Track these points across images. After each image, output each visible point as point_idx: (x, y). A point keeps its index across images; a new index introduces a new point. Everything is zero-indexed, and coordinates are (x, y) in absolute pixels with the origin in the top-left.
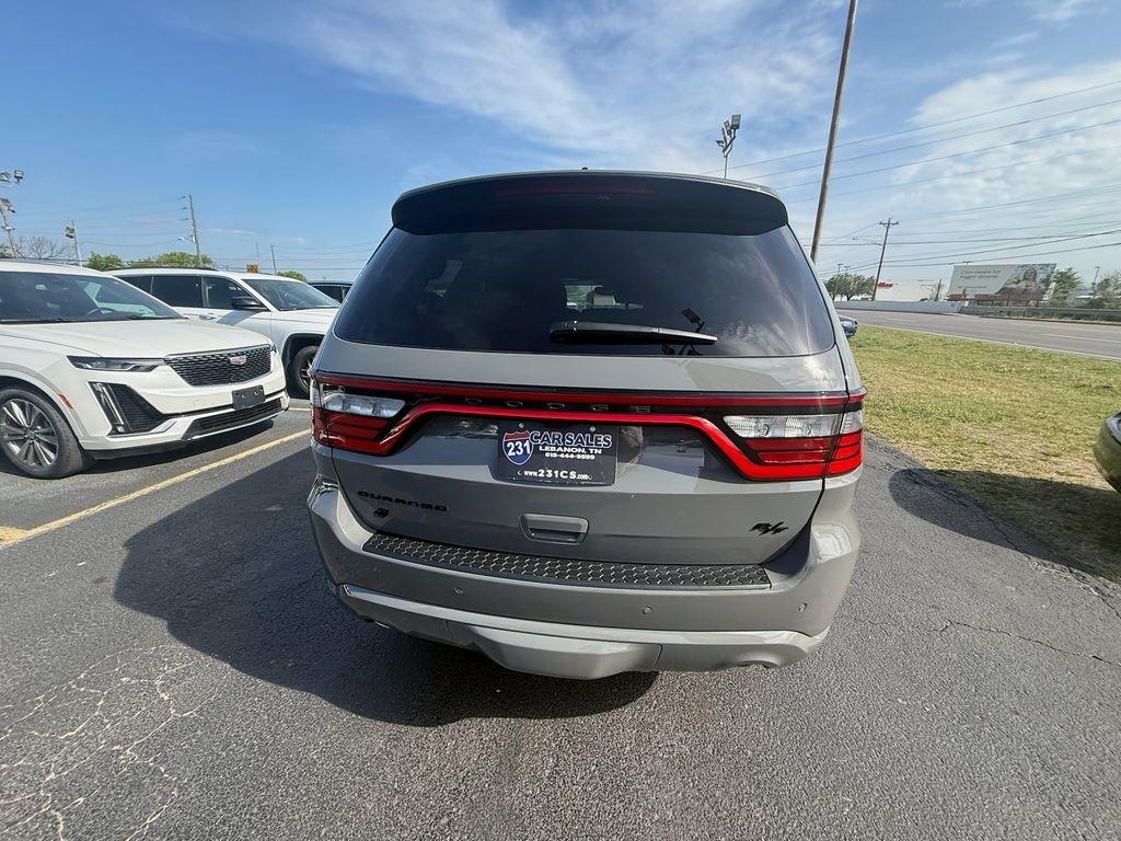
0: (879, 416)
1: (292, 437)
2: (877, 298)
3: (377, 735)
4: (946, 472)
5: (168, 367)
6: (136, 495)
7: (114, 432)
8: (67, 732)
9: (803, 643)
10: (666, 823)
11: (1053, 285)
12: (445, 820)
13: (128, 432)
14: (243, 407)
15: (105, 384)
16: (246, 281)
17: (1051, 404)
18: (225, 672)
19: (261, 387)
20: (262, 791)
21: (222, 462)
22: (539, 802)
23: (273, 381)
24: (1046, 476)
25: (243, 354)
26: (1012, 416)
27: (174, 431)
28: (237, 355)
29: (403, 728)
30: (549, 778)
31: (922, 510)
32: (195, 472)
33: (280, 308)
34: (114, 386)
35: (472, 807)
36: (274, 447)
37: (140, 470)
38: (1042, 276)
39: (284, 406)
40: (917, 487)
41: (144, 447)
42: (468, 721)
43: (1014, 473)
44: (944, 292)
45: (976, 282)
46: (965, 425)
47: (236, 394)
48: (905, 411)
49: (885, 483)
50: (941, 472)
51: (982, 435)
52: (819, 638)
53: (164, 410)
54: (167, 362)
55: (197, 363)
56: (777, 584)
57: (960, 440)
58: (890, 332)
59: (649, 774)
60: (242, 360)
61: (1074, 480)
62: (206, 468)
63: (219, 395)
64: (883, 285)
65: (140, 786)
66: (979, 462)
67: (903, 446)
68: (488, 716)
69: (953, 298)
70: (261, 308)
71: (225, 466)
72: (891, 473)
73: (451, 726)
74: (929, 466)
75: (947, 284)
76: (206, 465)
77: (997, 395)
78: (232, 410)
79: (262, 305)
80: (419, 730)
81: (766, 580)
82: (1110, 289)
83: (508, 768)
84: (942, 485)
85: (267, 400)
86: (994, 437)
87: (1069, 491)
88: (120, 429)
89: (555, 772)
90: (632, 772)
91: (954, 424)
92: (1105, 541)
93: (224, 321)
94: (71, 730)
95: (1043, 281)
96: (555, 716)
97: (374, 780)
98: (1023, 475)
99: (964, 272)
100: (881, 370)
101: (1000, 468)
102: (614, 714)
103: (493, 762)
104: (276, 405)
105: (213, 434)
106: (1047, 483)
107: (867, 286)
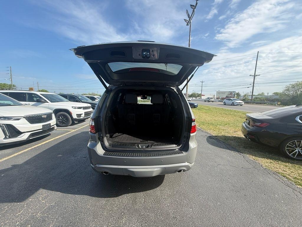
0: (204, 125)
1: (58, 137)
2: (202, 98)
3: (103, 201)
4: (217, 136)
5: (24, 119)
6: (13, 156)
7: (6, 138)
8: (18, 213)
9: (190, 165)
10: (168, 206)
11: (236, 96)
12: (123, 214)
13: (10, 137)
14: (45, 129)
15: (4, 124)
16: (40, 94)
17: (236, 121)
18: (59, 194)
19: (50, 124)
20: (78, 215)
21: (38, 145)
22: (142, 207)
23: (53, 122)
24: (235, 136)
25: (45, 115)
26: (229, 124)
27: (24, 137)
28: (44, 115)
29: (109, 199)
30: (144, 202)
31: (213, 144)
32: (30, 148)
33: (51, 102)
34: (7, 125)
35: (128, 210)
36: (53, 140)
37: (11, 149)
38: (233, 94)
39: (55, 129)
40: (211, 139)
41: (14, 142)
42: (124, 195)
43: (229, 135)
44: (215, 97)
45: (221, 95)
46: (220, 126)
47: (43, 126)
48: (209, 124)
49: (205, 139)
50: (216, 136)
51: (223, 128)
52: (193, 164)
53: (22, 131)
54: (24, 117)
55: (33, 117)
56: (184, 154)
57: (219, 129)
58: (205, 106)
59: (164, 199)
60: (45, 116)
61: (240, 136)
62: (33, 147)
63: (39, 126)
64: (203, 95)
65: (45, 221)
66: (223, 134)
67: (208, 131)
68: (128, 193)
69: (217, 98)
70: (46, 102)
71: (40, 146)
72: (206, 137)
73: (120, 197)
74: (214, 135)
75: (216, 95)
76: (33, 146)
77: (226, 120)
78: (42, 130)
79: (46, 101)
80: (113, 198)
81: (182, 153)
82: (246, 97)
83: (134, 202)
84: (216, 139)
85: (51, 127)
86: (226, 128)
87: (239, 138)
88: (7, 137)
89: (145, 201)
90: (160, 199)
91: (218, 126)
92: (244, 147)
93: (33, 105)
94: (19, 213)
95: (234, 95)
96: (143, 191)
97: (105, 209)
98: (231, 136)
99: (219, 93)
100: (204, 115)
101: (227, 135)
102: (155, 189)
103: (131, 202)
104: (53, 129)
105: (35, 137)
106: (235, 137)
107: (200, 95)
